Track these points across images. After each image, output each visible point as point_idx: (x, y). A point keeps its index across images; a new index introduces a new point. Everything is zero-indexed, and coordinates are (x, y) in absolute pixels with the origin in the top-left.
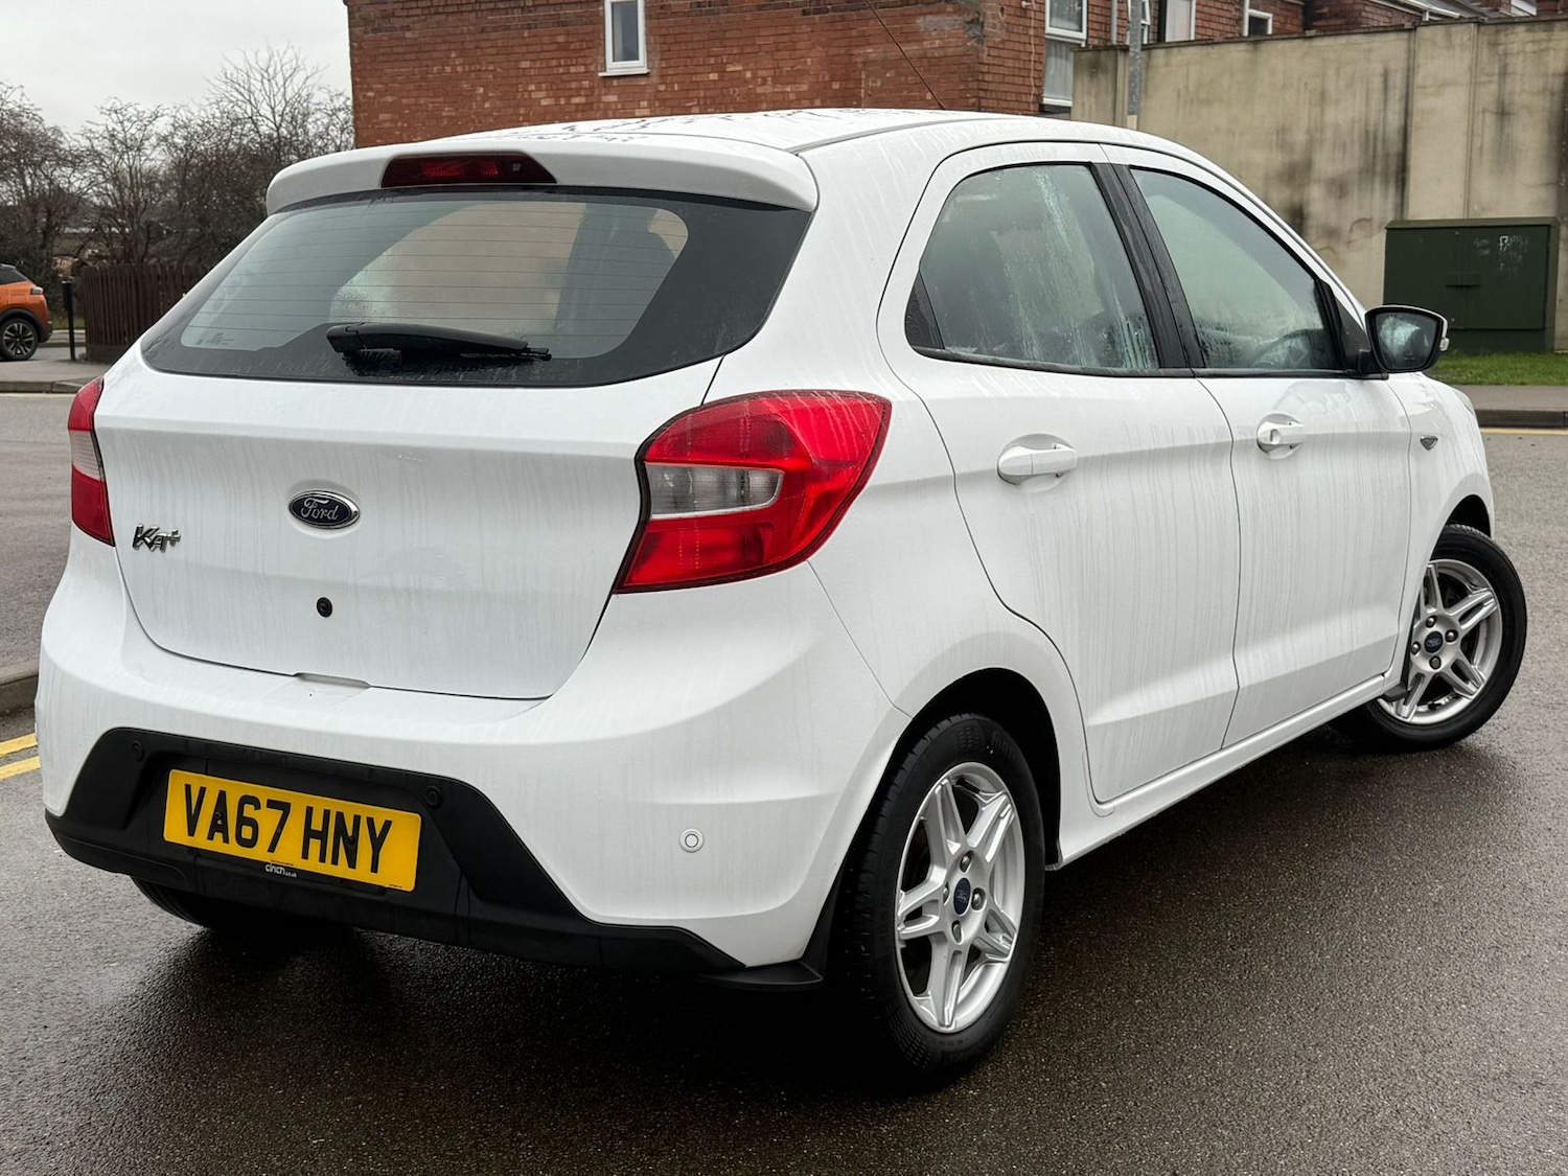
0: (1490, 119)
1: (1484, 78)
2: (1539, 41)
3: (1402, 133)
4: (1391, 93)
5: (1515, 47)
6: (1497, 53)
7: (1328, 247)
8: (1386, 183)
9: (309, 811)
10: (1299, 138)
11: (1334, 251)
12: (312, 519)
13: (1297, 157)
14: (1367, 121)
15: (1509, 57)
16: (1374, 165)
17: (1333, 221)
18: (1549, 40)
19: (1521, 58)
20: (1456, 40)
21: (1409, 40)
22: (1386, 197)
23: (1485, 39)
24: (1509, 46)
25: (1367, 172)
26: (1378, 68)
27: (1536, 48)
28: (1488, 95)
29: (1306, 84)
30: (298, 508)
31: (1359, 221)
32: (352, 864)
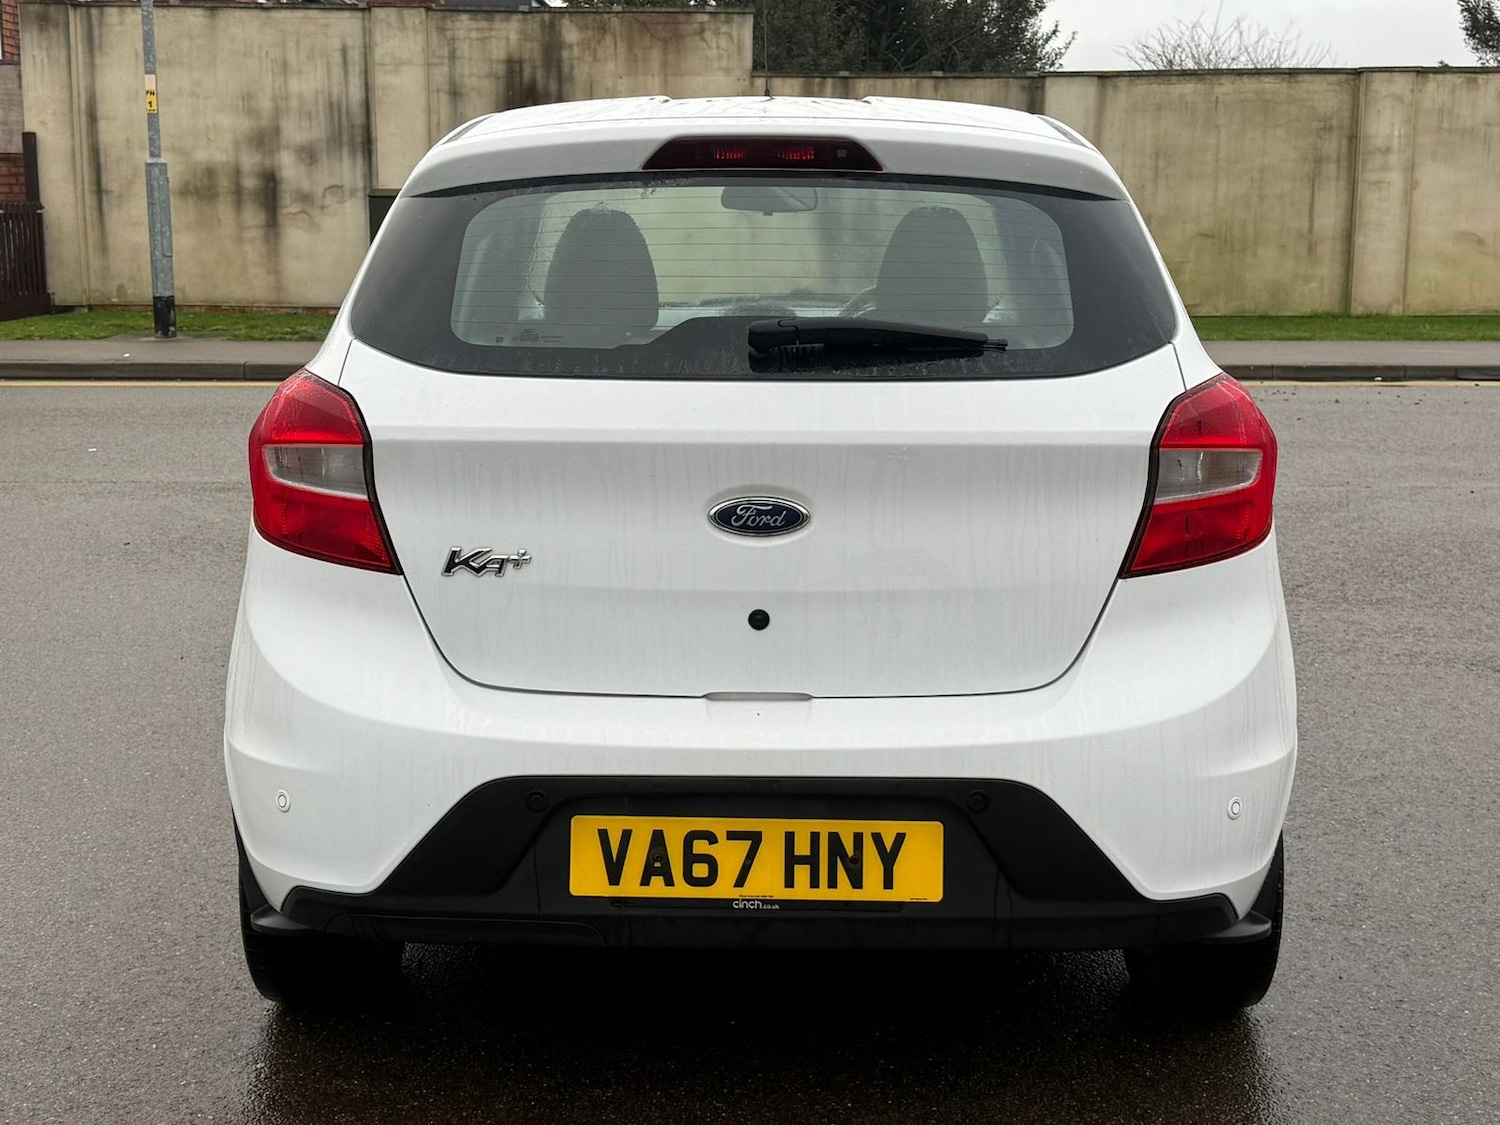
0: (444, 98)
1: (435, 60)
2: (483, 29)
3: (364, 105)
4: (350, 68)
5: (461, 33)
6: (445, 37)
7: (303, 212)
8: (353, 153)
9: (790, 837)
10: (266, 104)
11: (309, 215)
12: (749, 528)
13: (265, 123)
14: (330, 95)
15: (457, 42)
16: (340, 134)
17: (305, 185)
18: (491, 29)
19: (467, 42)
20: (409, 22)
21: (363, 18)
22: (354, 165)
23: (433, 23)
24: (456, 32)
25: (335, 141)
26: (336, 44)
27: (480, 35)
28: (441, 74)
29: (267, 53)
30: (726, 519)
31: (331, 187)
32: (857, 882)
